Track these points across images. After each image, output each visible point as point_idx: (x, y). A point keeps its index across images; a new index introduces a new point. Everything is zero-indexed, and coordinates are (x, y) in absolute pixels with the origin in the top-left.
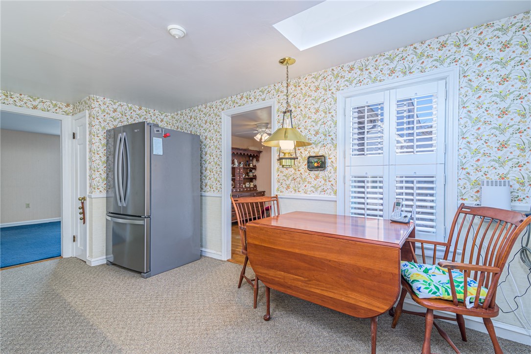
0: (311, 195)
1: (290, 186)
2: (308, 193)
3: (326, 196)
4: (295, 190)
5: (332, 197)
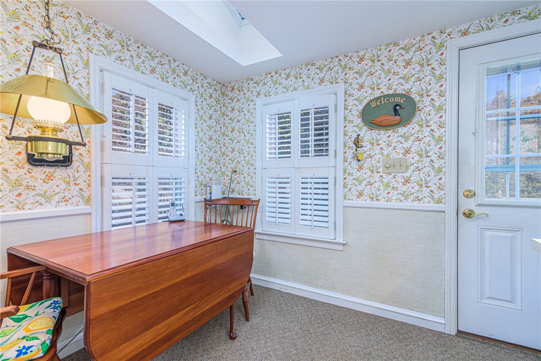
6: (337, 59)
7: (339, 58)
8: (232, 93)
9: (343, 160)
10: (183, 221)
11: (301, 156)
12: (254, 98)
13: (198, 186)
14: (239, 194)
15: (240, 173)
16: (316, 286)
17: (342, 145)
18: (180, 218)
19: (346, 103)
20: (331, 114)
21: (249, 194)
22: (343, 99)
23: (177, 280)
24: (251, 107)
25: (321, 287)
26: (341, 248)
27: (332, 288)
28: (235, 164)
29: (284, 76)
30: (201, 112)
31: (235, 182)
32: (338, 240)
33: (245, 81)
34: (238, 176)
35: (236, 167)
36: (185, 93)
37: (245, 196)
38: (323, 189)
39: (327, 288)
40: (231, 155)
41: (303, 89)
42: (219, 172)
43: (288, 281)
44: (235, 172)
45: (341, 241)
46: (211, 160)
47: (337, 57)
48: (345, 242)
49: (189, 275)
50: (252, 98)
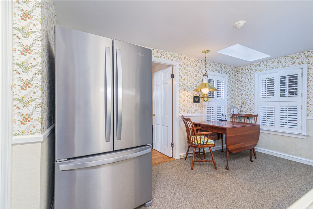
0: (194, 114)
1: (185, 110)
2: (193, 113)
3: (199, 114)
4: (188, 112)
5: (201, 114)
6: (303, 53)
7: (304, 52)
8: (242, 71)
9: (306, 98)
10: (227, 121)
11: (281, 97)
12: (254, 73)
13: (228, 109)
14: (245, 112)
15: (245, 104)
16: (290, 154)
17: (306, 91)
18: (225, 120)
19: (308, 72)
20: (299, 78)
21: (250, 113)
22: (307, 71)
23: (240, 134)
24: (252, 76)
25: (293, 154)
26: (305, 138)
27: (300, 155)
28: (243, 100)
29: (271, 62)
30: (229, 80)
31: (243, 107)
32: (303, 134)
33: (249, 65)
34: (244, 105)
35: (243, 101)
36: (224, 75)
37: (249, 113)
38: (293, 111)
39: (297, 155)
40: (241, 96)
41: (282, 67)
42: (235, 103)
43: (273, 150)
44: (243, 103)
45: (306, 134)
46: (232, 98)
47: (303, 52)
48: (308, 135)
49: (243, 134)
50: (252, 72)
